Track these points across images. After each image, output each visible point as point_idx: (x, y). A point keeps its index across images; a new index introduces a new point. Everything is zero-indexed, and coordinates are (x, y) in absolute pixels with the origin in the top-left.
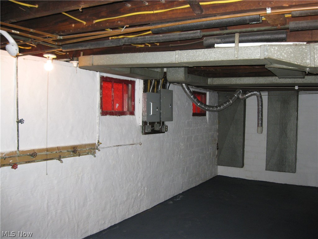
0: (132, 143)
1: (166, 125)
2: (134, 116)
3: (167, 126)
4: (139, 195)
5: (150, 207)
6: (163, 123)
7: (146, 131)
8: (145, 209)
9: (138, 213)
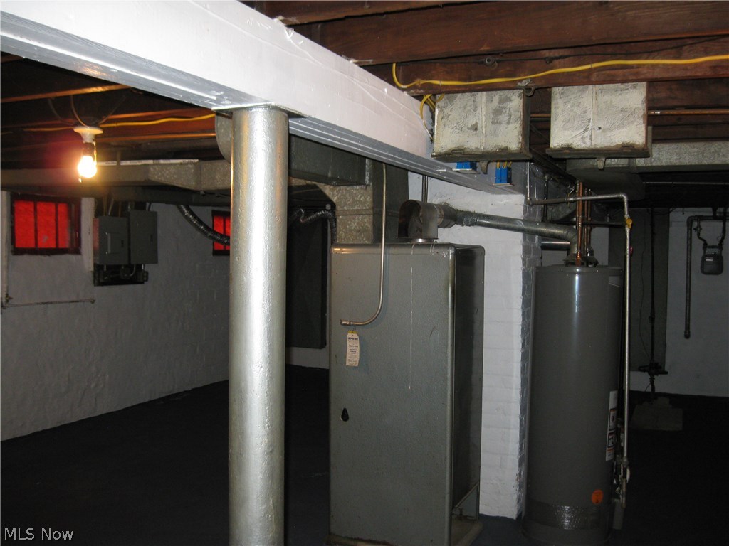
0: (75, 299)
1: (146, 270)
2: (79, 256)
3: (147, 273)
4: (93, 385)
5: (119, 408)
6: (139, 267)
7: (102, 281)
8: (106, 411)
9: (91, 416)
